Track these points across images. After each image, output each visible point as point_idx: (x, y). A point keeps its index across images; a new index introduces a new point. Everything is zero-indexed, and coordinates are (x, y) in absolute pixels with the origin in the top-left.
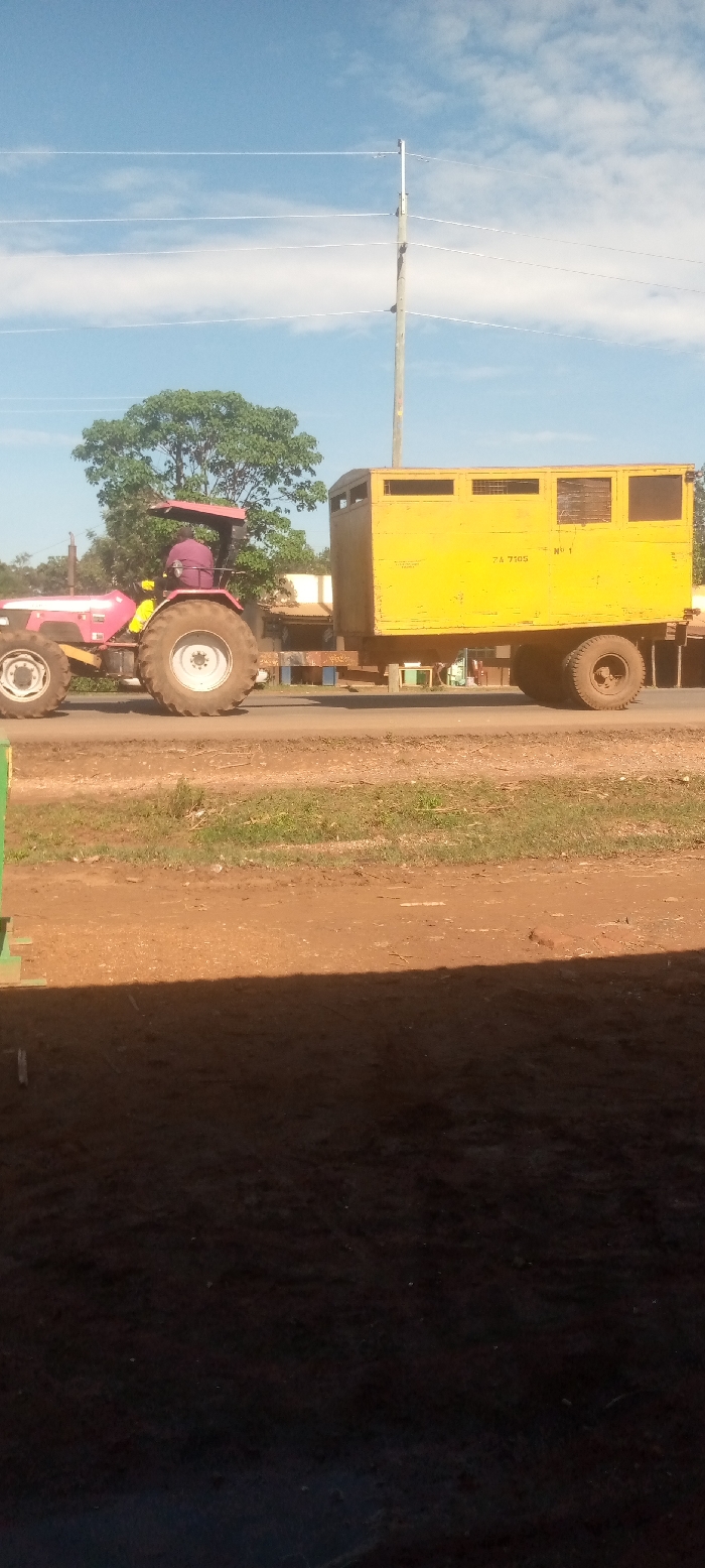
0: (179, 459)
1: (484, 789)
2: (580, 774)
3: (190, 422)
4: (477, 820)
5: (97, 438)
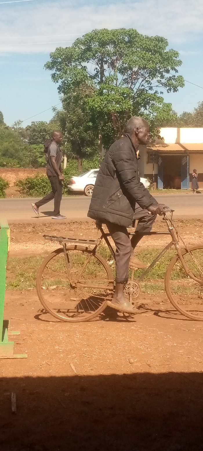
0: (102, 67)
3: (108, 46)
5: (58, 57)
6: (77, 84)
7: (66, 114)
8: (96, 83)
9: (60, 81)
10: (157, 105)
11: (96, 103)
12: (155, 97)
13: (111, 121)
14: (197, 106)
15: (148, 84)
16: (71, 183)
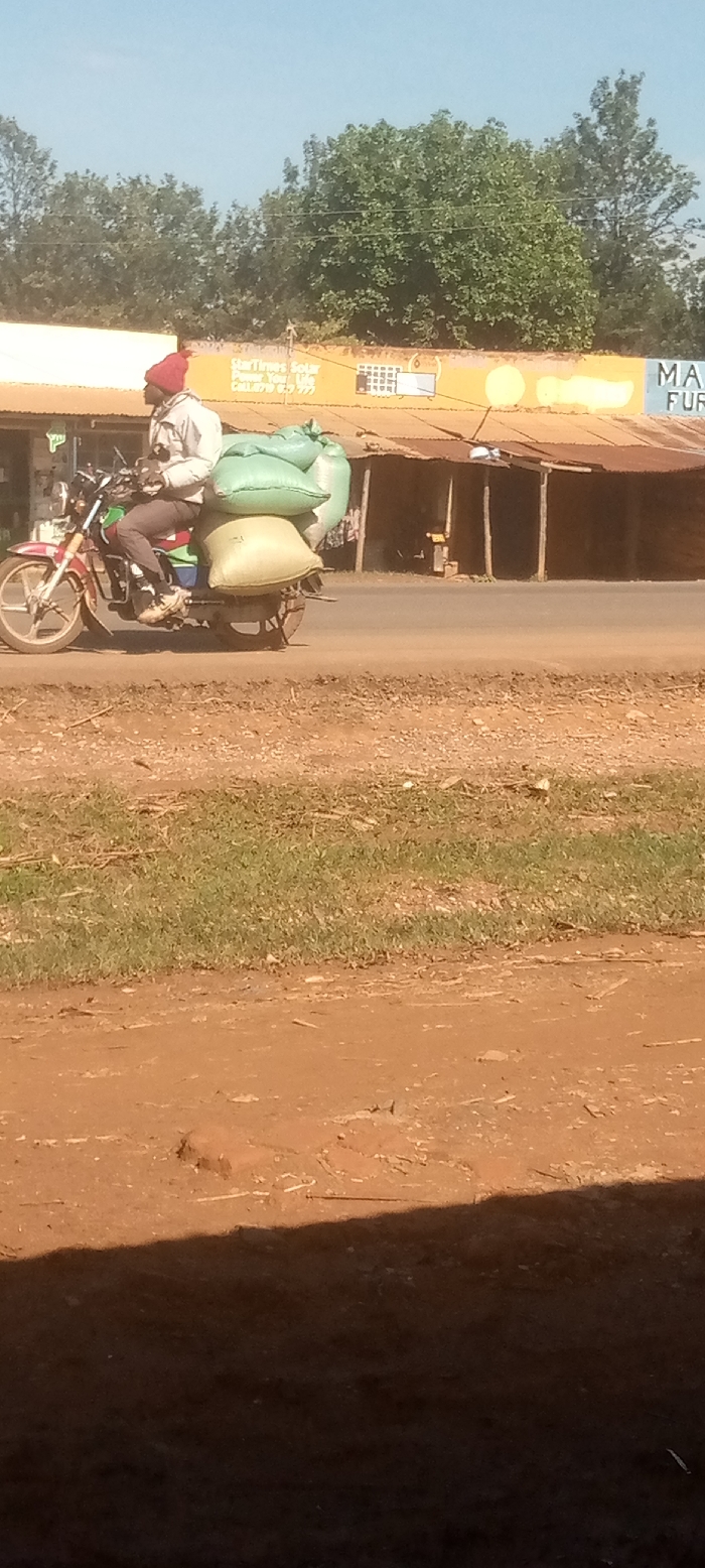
1: (100, 809)
2: (319, 773)
4: (83, 882)
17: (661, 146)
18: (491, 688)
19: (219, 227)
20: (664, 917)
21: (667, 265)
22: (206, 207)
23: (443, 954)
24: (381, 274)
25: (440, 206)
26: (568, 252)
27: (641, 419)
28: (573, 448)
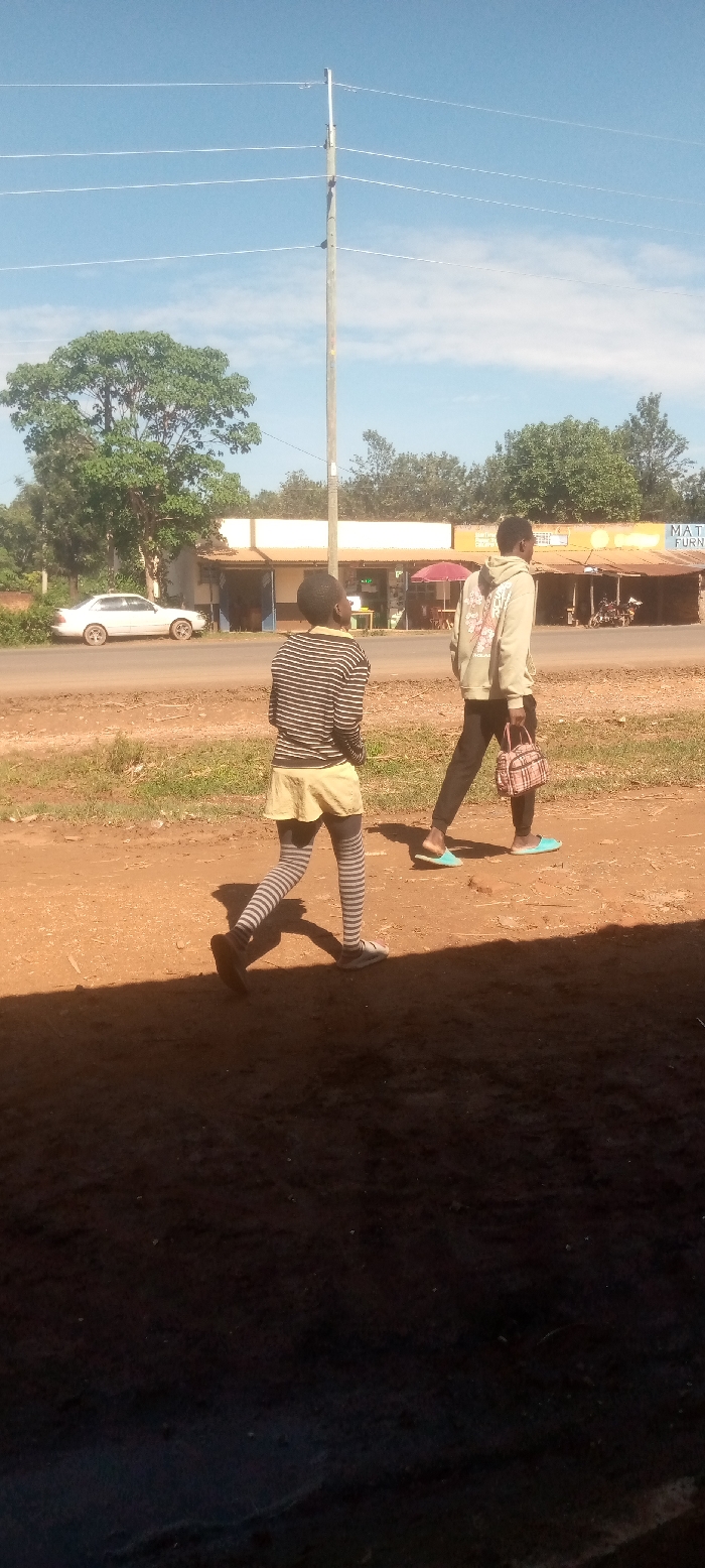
0: (107, 403)
1: (425, 734)
3: (117, 365)
4: (418, 767)
5: (22, 383)
6: (60, 433)
7: (41, 490)
8: (96, 433)
9: (28, 428)
10: (214, 476)
11: (97, 469)
12: (208, 462)
13: (130, 505)
14: (284, 480)
15: (195, 437)
16: (58, 621)
17: (670, 425)
18: (597, 677)
19: (466, 474)
20: (682, 778)
21: (674, 481)
22: (461, 464)
23: (580, 796)
24: (541, 491)
25: (568, 459)
26: (628, 477)
27: (664, 551)
28: (632, 566)
